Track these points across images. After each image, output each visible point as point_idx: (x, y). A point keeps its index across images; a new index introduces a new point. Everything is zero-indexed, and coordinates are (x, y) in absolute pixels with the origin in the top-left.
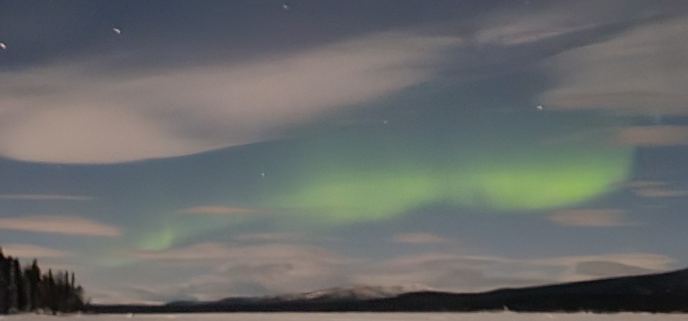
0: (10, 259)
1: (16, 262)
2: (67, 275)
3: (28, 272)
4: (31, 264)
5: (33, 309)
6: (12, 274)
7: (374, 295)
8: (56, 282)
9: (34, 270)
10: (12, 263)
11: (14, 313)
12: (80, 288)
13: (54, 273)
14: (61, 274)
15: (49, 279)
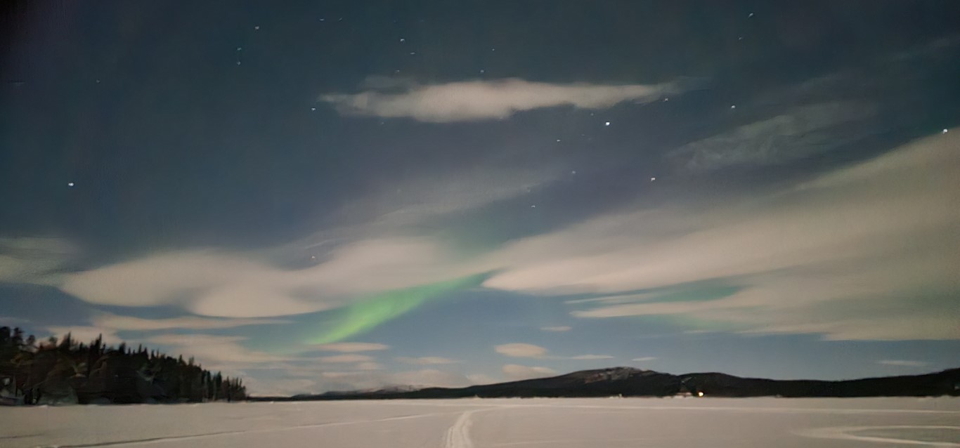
0: (205, 371)
1: (209, 373)
2: (237, 380)
3: (214, 378)
4: (217, 373)
5: (217, 399)
6: (206, 380)
7: (408, 390)
8: (231, 384)
9: (219, 377)
10: (206, 374)
11: (205, 402)
12: (244, 388)
13: (231, 379)
14: (233, 380)
15: (227, 382)
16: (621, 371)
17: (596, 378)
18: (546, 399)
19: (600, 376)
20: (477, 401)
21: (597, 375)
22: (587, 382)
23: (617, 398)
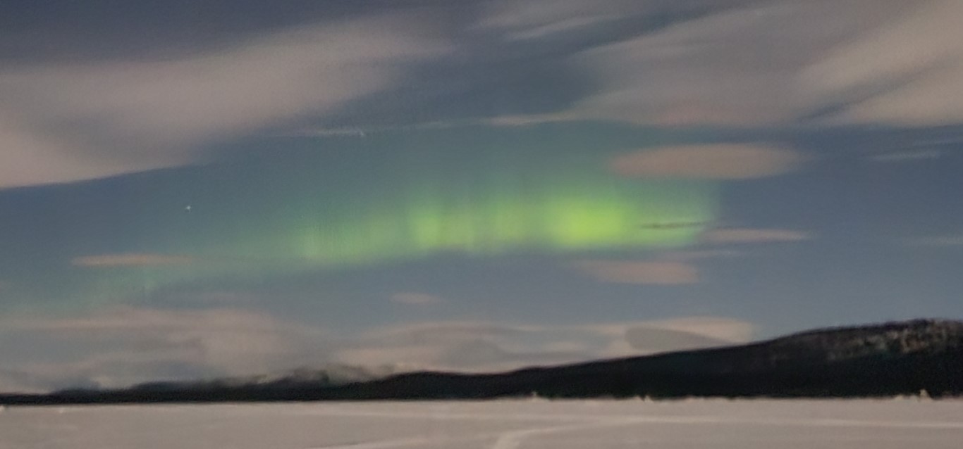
7: (352, 377)
16: (928, 330)
17: (857, 349)
18: (720, 403)
19: (868, 344)
20: (535, 408)
21: (860, 342)
22: (832, 357)
23: (913, 400)
